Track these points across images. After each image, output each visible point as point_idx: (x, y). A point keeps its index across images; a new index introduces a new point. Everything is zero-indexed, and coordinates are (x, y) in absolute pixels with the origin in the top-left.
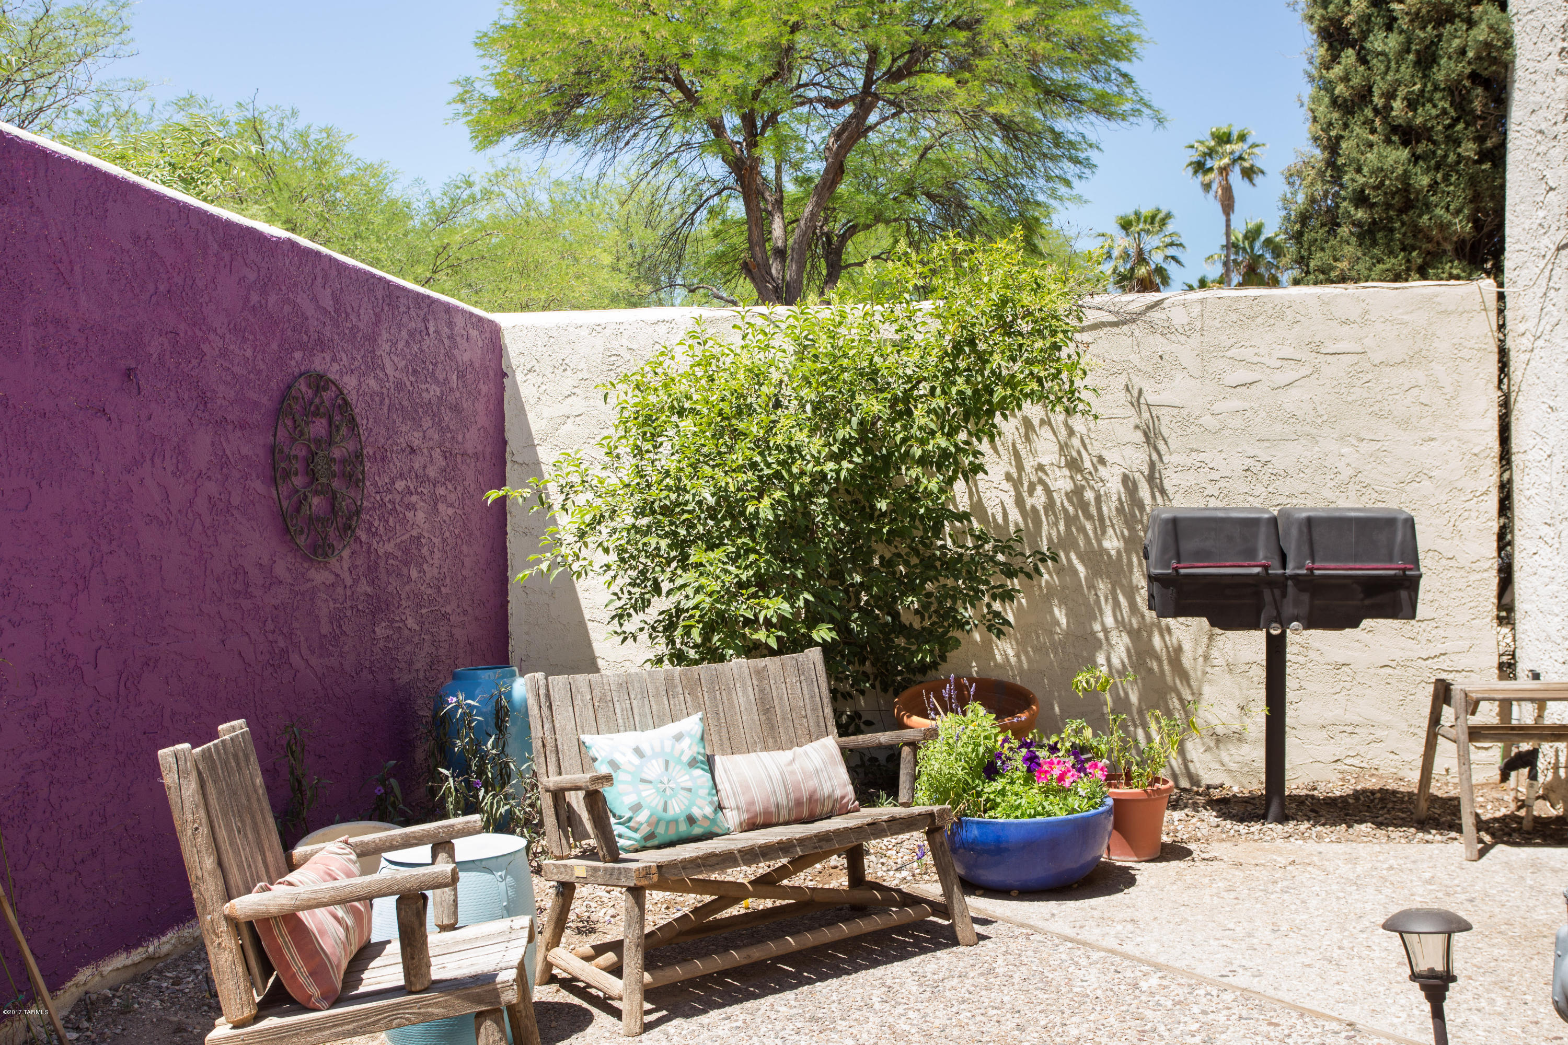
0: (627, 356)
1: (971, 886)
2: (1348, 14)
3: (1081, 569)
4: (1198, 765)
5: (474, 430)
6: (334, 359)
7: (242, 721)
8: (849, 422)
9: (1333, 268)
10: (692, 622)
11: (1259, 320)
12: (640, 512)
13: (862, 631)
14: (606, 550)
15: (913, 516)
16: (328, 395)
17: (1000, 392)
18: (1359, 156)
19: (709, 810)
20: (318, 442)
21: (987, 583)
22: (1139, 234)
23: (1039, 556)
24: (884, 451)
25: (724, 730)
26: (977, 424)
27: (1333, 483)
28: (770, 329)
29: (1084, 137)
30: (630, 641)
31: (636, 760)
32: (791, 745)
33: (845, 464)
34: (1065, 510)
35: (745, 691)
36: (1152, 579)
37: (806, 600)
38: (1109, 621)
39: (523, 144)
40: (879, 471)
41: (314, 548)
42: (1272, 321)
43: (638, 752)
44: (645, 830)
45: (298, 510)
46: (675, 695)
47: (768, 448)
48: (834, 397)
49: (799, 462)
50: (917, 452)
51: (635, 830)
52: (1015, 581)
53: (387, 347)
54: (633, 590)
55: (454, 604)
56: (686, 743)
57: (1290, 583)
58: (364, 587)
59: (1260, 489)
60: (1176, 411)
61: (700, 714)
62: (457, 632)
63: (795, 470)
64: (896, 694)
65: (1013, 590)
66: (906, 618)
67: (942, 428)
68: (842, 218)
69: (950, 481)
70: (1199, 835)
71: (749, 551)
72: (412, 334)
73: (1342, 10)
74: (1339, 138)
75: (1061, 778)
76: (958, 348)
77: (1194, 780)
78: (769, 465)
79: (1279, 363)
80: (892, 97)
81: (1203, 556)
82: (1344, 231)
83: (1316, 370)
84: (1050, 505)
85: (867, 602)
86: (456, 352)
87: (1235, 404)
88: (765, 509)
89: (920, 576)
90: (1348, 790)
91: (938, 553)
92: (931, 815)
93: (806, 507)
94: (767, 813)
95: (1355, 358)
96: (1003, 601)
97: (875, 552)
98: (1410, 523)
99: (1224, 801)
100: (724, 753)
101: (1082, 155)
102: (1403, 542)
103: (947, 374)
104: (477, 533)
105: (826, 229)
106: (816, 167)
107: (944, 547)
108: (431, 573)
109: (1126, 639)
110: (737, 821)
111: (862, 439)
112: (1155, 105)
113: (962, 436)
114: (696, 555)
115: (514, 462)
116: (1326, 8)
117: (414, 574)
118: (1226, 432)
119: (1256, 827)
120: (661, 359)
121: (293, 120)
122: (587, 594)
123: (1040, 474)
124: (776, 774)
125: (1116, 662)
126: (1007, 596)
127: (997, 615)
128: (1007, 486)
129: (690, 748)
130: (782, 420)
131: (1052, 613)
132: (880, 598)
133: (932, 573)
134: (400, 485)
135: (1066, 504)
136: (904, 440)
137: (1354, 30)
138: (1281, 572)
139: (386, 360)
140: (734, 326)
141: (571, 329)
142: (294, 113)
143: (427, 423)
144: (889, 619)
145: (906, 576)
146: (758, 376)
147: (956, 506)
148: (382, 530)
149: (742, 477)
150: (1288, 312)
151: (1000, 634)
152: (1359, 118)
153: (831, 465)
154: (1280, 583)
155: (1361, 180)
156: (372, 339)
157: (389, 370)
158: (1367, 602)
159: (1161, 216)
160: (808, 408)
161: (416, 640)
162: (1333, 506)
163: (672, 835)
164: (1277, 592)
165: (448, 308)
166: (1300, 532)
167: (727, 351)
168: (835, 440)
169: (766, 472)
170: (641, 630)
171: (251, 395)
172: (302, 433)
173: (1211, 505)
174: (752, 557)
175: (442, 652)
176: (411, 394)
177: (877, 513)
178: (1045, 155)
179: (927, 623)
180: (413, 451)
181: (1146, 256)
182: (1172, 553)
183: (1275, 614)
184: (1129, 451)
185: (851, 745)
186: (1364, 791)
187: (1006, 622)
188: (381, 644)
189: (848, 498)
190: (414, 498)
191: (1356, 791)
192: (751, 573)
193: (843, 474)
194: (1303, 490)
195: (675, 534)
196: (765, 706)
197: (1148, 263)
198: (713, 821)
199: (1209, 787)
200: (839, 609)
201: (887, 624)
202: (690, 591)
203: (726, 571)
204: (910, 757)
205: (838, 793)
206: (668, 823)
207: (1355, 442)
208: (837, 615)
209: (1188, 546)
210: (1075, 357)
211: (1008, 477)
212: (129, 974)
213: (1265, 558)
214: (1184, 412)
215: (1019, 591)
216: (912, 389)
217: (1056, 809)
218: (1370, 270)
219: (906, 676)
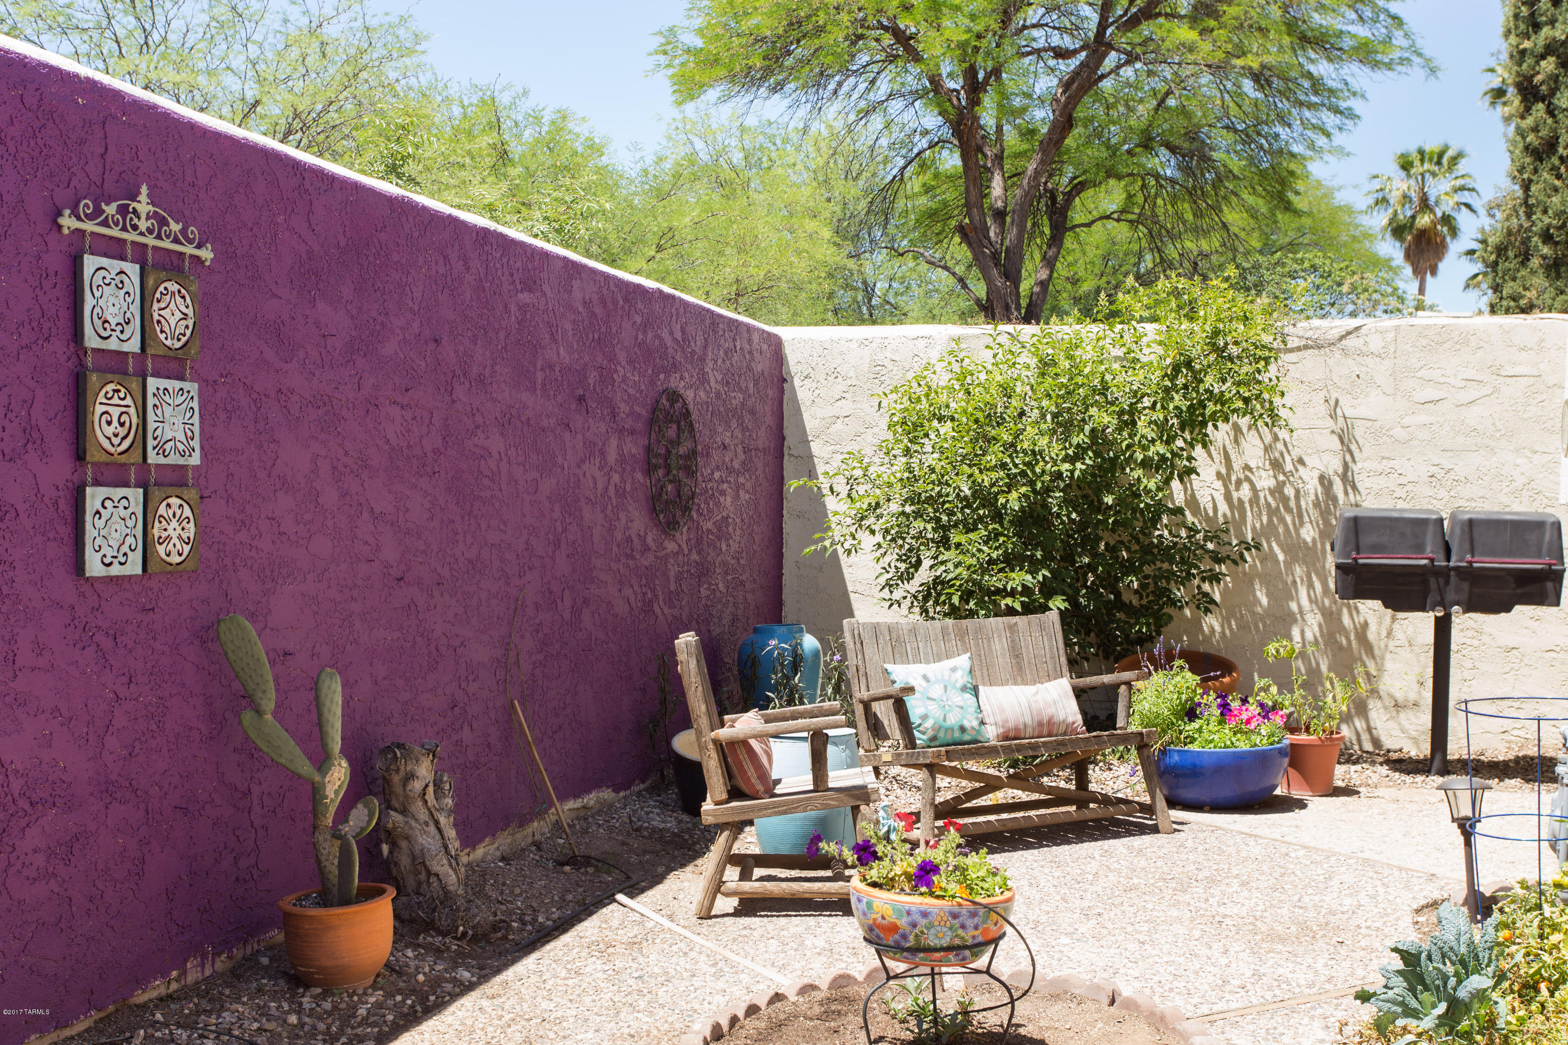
0: (890, 366)
1: (1172, 803)
2: (1538, 73)
3: (1281, 557)
4: (1381, 732)
5: (763, 429)
6: (681, 378)
7: (693, 633)
8: (1083, 430)
9: (1522, 297)
10: (952, 590)
11: (1447, 346)
12: (910, 500)
13: (1089, 605)
14: (873, 532)
15: (1135, 510)
16: (678, 406)
17: (1211, 407)
18: (1546, 199)
19: (975, 723)
20: (671, 442)
21: (1197, 567)
22: (1423, 175)
23: (1243, 546)
24: (1111, 454)
25: (985, 669)
26: (1191, 433)
27: (1508, 489)
28: (1016, 348)
29: (1346, 84)
30: (895, 606)
31: (924, 684)
32: (1034, 683)
33: (1079, 465)
34: (1268, 505)
35: (1000, 640)
36: (1338, 567)
37: (1044, 575)
38: (1305, 602)
39: (725, 98)
40: (1106, 471)
41: (668, 524)
42: (1458, 347)
43: (925, 678)
44: (930, 733)
45: (660, 495)
46: (949, 641)
47: (1016, 452)
48: (1070, 409)
49: (1042, 464)
50: (1139, 456)
51: (924, 733)
52: (1223, 567)
53: (711, 365)
54: (899, 565)
55: (748, 574)
56: (959, 674)
57: (1452, 573)
58: (695, 557)
59: (1443, 493)
60: (1370, 423)
61: (969, 654)
62: (749, 596)
63: (1038, 470)
64: (1116, 661)
65: (1220, 573)
66: (1126, 597)
67: (1161, 438)
68: (1069, 171)
69: (1167, 481)
70: (1370, 782)
71: (998, 535)
72: (726, 353)
73: (1533, 69)
74: (1530, 181)
75: (1248, 722)
76: (1176, 368)
77: (1376, 742)
78: (1016, 466)
79: (1463, 384)
80: (1129, 48)
81: (1378, 549)
82: (1535, 262)
83: (1496, 390)
84: (1255, 500)
85: (1093, 582)
86: (753, 364)
87: (1423, 418)
88: (1013, 501)
89: (1139, 559)
90: (1511, 756)
91: (1155, 541)
92: (1141, 734)
93: (1045, 500)
94: (1017, 729)
95: (1532, 380)
96: (1211, 583)
97: (1101, 539)
98: (1557, 526)
99: (1400, 761)
100: (984, 684)
101: (1343, 105)
102: (1551, 541)
103: (1167, 390)
104: (763, 515)
105: (1050, 185)
106: (1042, 116)
107: (1161, 536)
108: (734, 547)
109: (1319, 617)
110: (995, 733)
111: (1093, 443)
112: (1427, 52)
113: (1180, 443)
114: (956, 537)
115: (791, 455)
116: (1520, 65)
117: (724, 547)
118: (1414, 443)
119: (1420, 778)
120: (925, 373)
121: (523, 99)
122: (850, 570)
123: (1247, 473)
124: (1024, 702)
125: (1309, 636)
126: (1215, 578)
127: (1206, 595)
128: (1219, 484)
129: (962, 678)
130: (1029, 428)
131: (1254, 595)
132: (1105, 580)
133: (1149, 558)
134: (717, 475)
135: (1270, 499)
136: (1129, 447)
137: (1544, 88)
138: (1445, 564)
139: (711, 375)
140: (987, 347)
141: (843, 342)
142: (525, 93)
143: (734, 424)
144: (1112, 597)
145: (1128, 560)
146: (1007, 392)
147: (1173, 502)
148: (705, 512)
149: (994, 475)
150: (1472, 339)
151: (1207, 610)
152: (1547, 165)
153: (1066, 466)
154: (1444, 573)
155: (1547, 220)
156: (702, 359)
157: (713, 384)
158: (1519, 591)
159: (1450, 153)
160: (1049, 417)
161: (724, 600)
162: (1507, 509)
163: (949, 739)
164: (1441, 581)
165: (749, 328)
166: (1463, 531)
167: (980, 368)
168: (1071, 445)
169: (1014, 471)
170: (905, 598)
171: (637, 409)
172: (663, 436)
173: (1398, 507)
174: (1001, 539)
175: (739, 612)
176: (725, 401)
177: (1104, 507)
178: (1301, 104)
179: (1144, 602)
180: (725, 447)
181: (1432, 201)
182: (1352, 546)
183: (1439, 599)
184: (1326, 457)
185: (1081, 685)
186: (1525, 757)
187: (1213, 602)
188: (704, 602)
189: (1079, 493)
190: (725, 486)
191: (1517, 757)
192: (1000, 552)
193: (1077, 473)
194: (1480, 494)
195: (938, 520)
196: (1016, 653)
197: (1432, 211)
198: (978, 732)
199: (1389, 751)
200: (1070, 586)
201: (1110, 601)
202: (950, 566)
203: (979, 550)
204: (1126, 693)
205: (1070, 719)
206: (947, 730)
207: (1529, 454)
208: (1070, 592)
209: (1366, 540)
210: (1275, 381)
211: (1219, 475)
212: (575, 814)
213: (1432, 552)
214: (1377, 425)
215: (1225, 575)
216: (1136, 403)
217: (1242, 744)
218: (1554, 299)
219: (1125, 646)
